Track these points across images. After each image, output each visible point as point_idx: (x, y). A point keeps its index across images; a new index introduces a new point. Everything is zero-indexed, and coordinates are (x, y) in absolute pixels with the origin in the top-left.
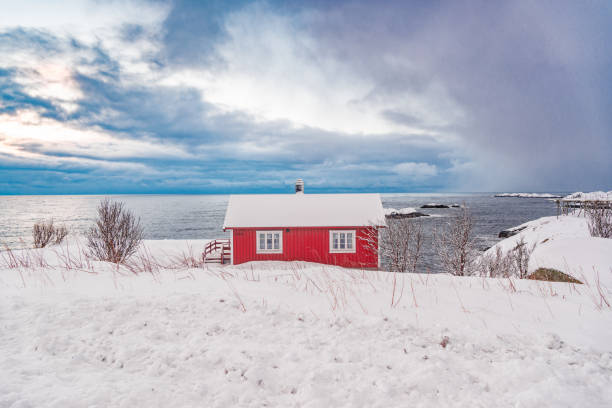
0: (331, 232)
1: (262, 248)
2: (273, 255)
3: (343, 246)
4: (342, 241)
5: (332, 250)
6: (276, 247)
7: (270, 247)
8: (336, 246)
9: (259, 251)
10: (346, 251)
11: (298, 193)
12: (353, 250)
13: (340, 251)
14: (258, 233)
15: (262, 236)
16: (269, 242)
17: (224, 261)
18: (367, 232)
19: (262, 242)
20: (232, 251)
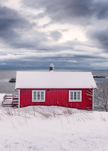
0: (70, 91)
1: (35, 99)
2: (40, 102)
3: (75, 98)
4: (75, 96)
5: (70, 100)
6: (42, 99)
7: (39, 99)
8: (72, 98)
9: (33, 101)
10: (77, 100)
11: (51, 71)
12: (80, 100)
13: (74, 101)
14: (33, 91)
15: (35, 93)
16: (39, 96)
17: (14, 105)
18: (90, 91)
19: (35, 96)
20: (19, 100)
